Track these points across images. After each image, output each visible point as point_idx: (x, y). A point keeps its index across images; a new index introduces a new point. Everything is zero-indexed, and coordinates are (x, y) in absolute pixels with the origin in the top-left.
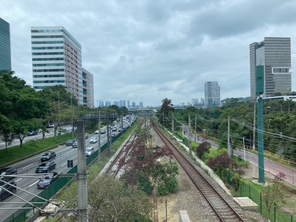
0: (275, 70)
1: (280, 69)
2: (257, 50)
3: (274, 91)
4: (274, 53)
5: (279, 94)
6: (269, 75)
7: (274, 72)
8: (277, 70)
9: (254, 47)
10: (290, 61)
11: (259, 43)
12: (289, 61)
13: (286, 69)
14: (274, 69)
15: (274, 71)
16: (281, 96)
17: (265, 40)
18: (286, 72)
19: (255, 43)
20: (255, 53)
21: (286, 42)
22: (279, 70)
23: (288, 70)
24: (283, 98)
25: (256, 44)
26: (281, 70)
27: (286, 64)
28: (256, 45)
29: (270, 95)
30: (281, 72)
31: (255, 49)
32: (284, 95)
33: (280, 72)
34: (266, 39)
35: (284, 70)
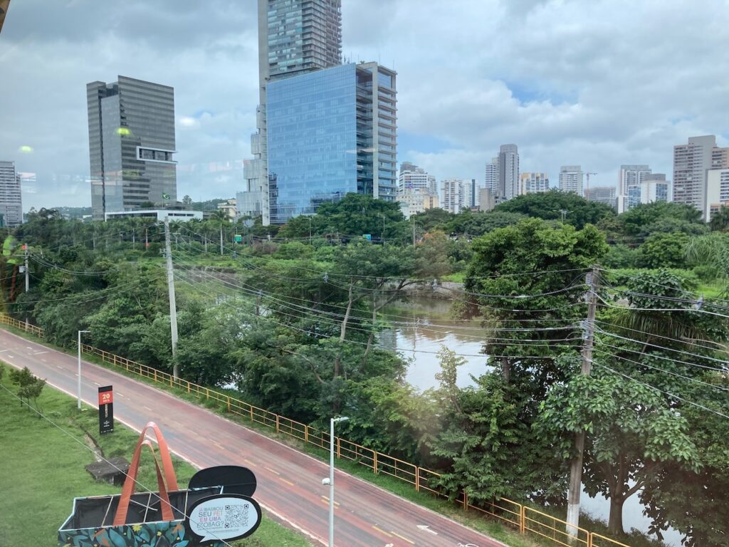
0: (143, 152)
1: (154, 151)
2: (105, 101)
3: (147, 198)
4: (140, 114)
5: (150, 206)
6: (130, 161)
7: (141, 157)
8: (147, 152)
9: (97, 92)
10: (172, 137)
11: (110, 84)
12: (170, 136)
13: (166, 153)
14: (141, 150)
15: (140, 154)
16: (153, 209)
17: (120, 83)
18: (166, 159)
19: (98, 82)
20: (100, 106)
21: (165, 95)
22: (151, 153)
23: (168, 154)
24: (155, 215)
25: (100, 85)
26: (156, 153)
27: (166, 142)
28: (101, 89)
29: (133, 206)
30: (156, 157)
31: (100, 98)
32: (159, 207)
33: (154, 158)
34: (122, 80)
35: (161, 154)
